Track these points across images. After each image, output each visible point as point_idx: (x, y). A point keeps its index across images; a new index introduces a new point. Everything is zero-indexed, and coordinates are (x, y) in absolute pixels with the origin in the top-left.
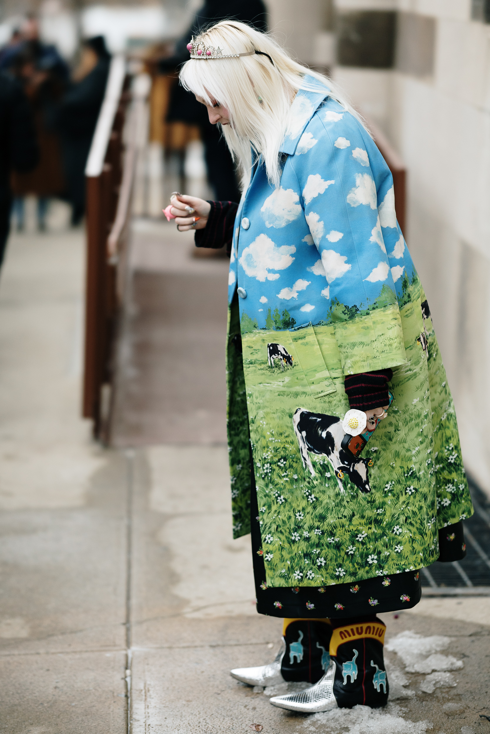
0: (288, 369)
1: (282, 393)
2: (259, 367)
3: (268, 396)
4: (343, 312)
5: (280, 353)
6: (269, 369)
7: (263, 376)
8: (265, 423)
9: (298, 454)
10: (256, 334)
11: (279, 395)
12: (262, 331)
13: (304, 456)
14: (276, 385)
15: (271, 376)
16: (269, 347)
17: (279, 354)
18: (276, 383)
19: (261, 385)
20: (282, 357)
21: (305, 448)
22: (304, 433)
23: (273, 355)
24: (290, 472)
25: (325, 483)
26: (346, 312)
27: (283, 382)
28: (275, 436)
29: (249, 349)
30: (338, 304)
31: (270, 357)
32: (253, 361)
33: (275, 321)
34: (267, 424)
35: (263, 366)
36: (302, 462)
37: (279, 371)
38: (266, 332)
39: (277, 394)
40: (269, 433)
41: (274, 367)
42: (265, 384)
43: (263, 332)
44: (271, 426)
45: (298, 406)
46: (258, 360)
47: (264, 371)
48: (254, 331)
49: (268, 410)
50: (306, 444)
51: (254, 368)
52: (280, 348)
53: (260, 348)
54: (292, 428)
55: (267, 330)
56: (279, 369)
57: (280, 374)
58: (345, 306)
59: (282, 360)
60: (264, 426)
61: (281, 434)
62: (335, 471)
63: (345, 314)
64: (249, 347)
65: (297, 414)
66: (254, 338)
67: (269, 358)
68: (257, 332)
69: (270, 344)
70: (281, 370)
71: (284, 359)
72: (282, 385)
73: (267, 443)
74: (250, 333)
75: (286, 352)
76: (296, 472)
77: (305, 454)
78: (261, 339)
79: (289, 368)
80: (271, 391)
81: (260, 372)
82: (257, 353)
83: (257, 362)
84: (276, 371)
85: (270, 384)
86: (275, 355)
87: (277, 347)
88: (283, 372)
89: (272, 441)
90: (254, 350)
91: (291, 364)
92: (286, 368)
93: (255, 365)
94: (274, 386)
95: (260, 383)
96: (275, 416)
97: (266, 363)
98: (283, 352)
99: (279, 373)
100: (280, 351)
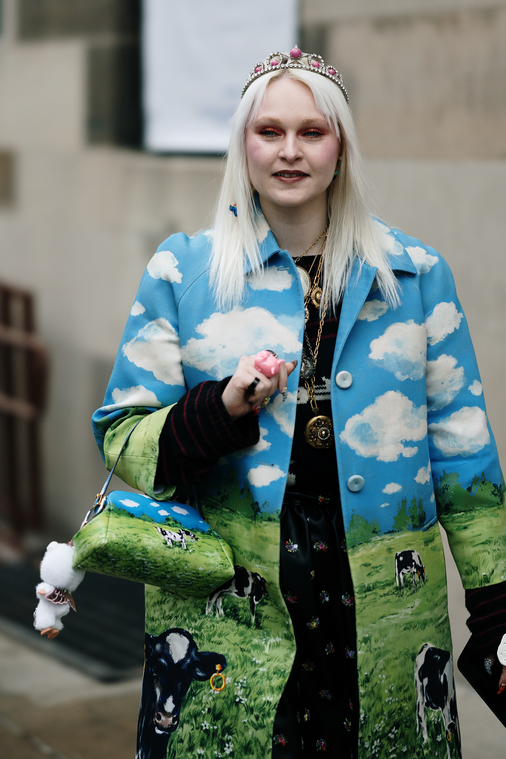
0: (420, 587)
1: (408, 626)
2: (381, 592)
3: (391, 634)
4: (493, 493)
5: (414, 563)
6: (396, 593)
7: (388, 604)
8: (384, 677)
9: (413, 714)
10: (376, 543)
11: (405, 629)
12: (387, 536)
13: (420, 715)
14: (403, 614)
15: (399, 602)
16: (397, 557)
17: (412, 566)
18: (404, 610)
19: (384, 620)
20: (415, 570)
21: (423, 703)
22: (426, 681)
23: (404, 569)
24: (400, 745)
25: (435, 751)
26: (496, 492)
27: (412, 607)
28: (394, 694)
29: (365, 568)
30: (483, 483)
31: (399, 572)
32: (371, 586)
33: (411, 517)
34: (387, 678)
35: (387, 589)
36: (417, 725)
37: (409, 593)
38: (393, 537)
39: (403, 628)
40: (386, 691)
41: (403, 587)
42: (389, 617)
43: (389, 537)
44: (391, 679)
45: (424, 640)
46: (380, 583)
47: (388, 597)
48: (374, 539)
49: (389, 656)
50: (425, 697)
51: (373, 596)
52: (415, 557)
53: (383, 562)
54: (412, 676)
55: (395, 534)
56: (410, 589)
57: (410, 597)
58: (494, 485)
59: (416, 574)
60: (383, 681)
61: (401, 688)
62: (446, 730)
63: (496, 495)
64: (366, 565)
65: (422, 653)
66: (374, 550)
67: (397, 574)
68: (379, 538)
69: (399, 553)
70: (413, 589)
71: (417, 573)
72: (410, 613)
73: (382, 708)
74: (366, 544)
75: (420, 562)
76: (406, 743)
77: (421, 713)
78: (386, 548)
79: (421, 585)
80: (396, 625)
81: (383, 599)
82: (377, 571)
83: (378, 585)
84: (405, 592)
85: (396, 614)
86: (407, 569)
87: (411, 555)
88: (414, 592)
89: (389, 701)
90: (374, 568)
91: (423, 578)
92: (418, 585)
93: (374, 591)
94: (401, 617)
95: (382, 618)
96: (397, 662)
97: (393, 583)
98: (418, 562)
99: (408, 596)
100: (414, 561)
